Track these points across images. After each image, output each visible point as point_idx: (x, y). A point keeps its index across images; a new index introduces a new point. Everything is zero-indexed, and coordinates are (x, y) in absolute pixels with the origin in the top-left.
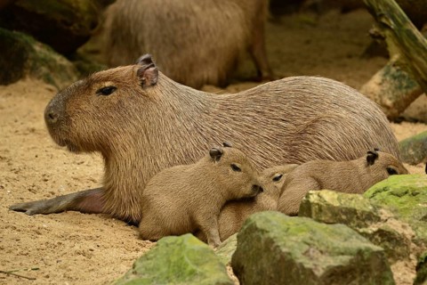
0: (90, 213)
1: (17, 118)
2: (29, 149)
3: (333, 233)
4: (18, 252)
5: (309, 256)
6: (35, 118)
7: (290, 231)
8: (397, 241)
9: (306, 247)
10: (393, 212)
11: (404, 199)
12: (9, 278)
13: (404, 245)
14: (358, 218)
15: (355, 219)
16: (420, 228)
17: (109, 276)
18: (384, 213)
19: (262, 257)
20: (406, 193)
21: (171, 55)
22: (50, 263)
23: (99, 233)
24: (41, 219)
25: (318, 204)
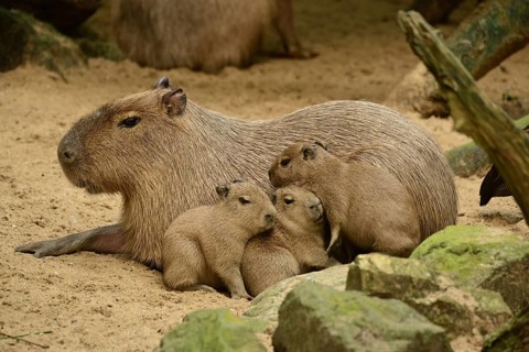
0: (106, 253)
1: (18, 118)
2: (33, 164)
3: (387, 311)
4: (27, 309)
5: (361, 340)
6: (38, 118)
7: (338, 309)
8: (458, 314)
9: (357, 330)
10: (453, 279)
11: (464, 258)
12: (19, 345)
13: (466, 318)
14: (414, 287)
15: (411, 288)
16: (484, 298)
17: (132, 342)
18: (443, 281)
19: (306, 339)
20: (466, 250)
21: (188, 33)
22: (64, 323)
23: (118, 282)
24: (52, 263)
25: (368, 271)
